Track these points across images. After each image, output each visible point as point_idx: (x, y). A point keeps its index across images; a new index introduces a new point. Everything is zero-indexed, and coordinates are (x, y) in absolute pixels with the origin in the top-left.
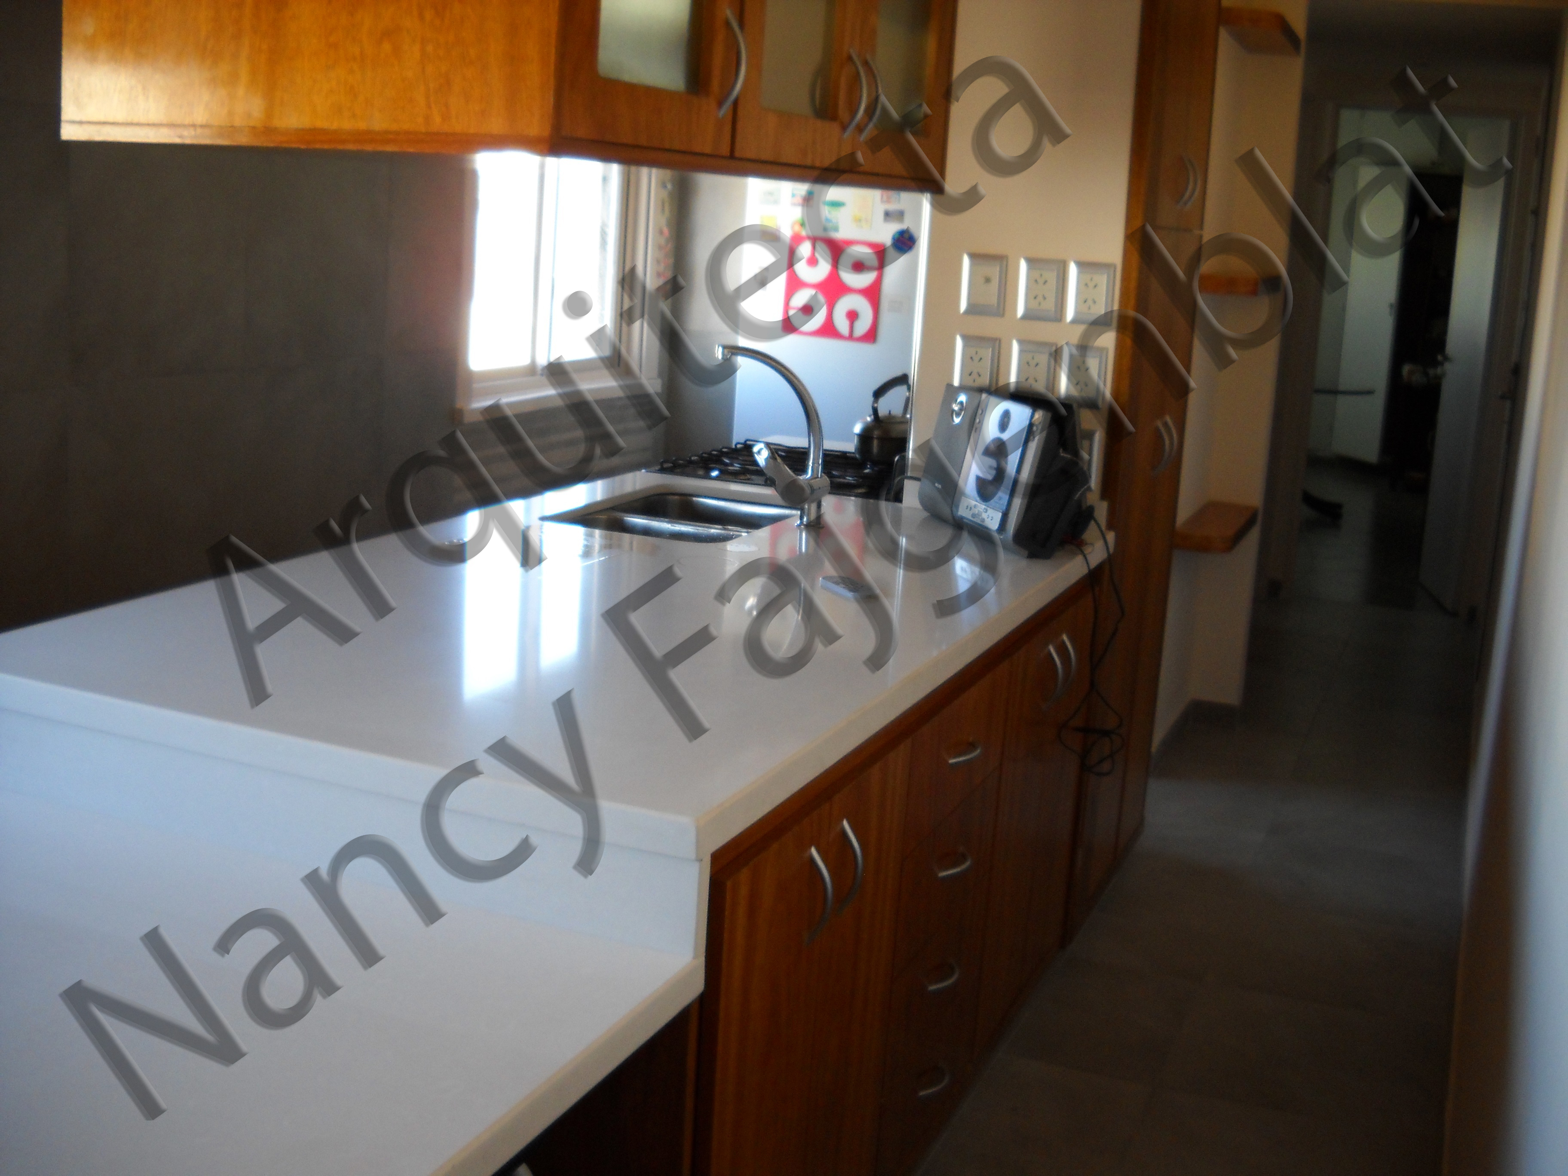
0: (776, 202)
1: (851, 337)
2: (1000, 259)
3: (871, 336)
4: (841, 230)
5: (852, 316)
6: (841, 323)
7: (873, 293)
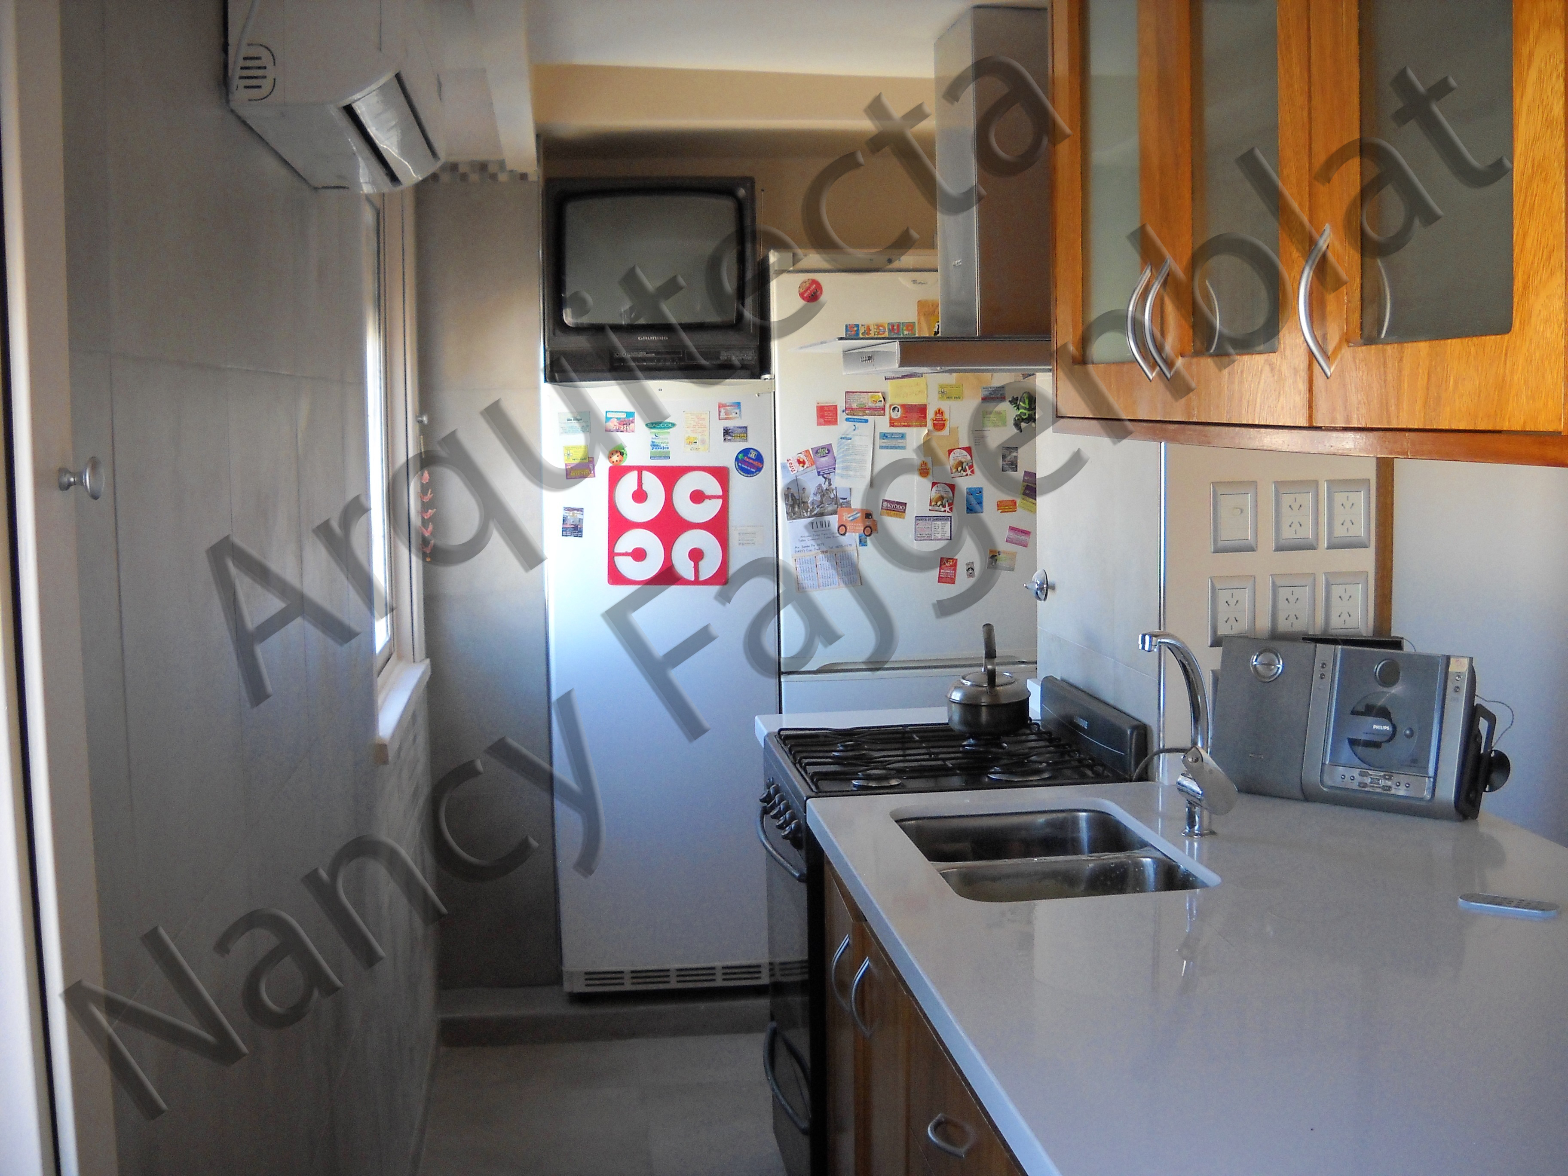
1: (697, 582)
3: (721, 577)
4: (671, 455)
5: (696, 555)
6: (684, 566)
7: (719, 527)
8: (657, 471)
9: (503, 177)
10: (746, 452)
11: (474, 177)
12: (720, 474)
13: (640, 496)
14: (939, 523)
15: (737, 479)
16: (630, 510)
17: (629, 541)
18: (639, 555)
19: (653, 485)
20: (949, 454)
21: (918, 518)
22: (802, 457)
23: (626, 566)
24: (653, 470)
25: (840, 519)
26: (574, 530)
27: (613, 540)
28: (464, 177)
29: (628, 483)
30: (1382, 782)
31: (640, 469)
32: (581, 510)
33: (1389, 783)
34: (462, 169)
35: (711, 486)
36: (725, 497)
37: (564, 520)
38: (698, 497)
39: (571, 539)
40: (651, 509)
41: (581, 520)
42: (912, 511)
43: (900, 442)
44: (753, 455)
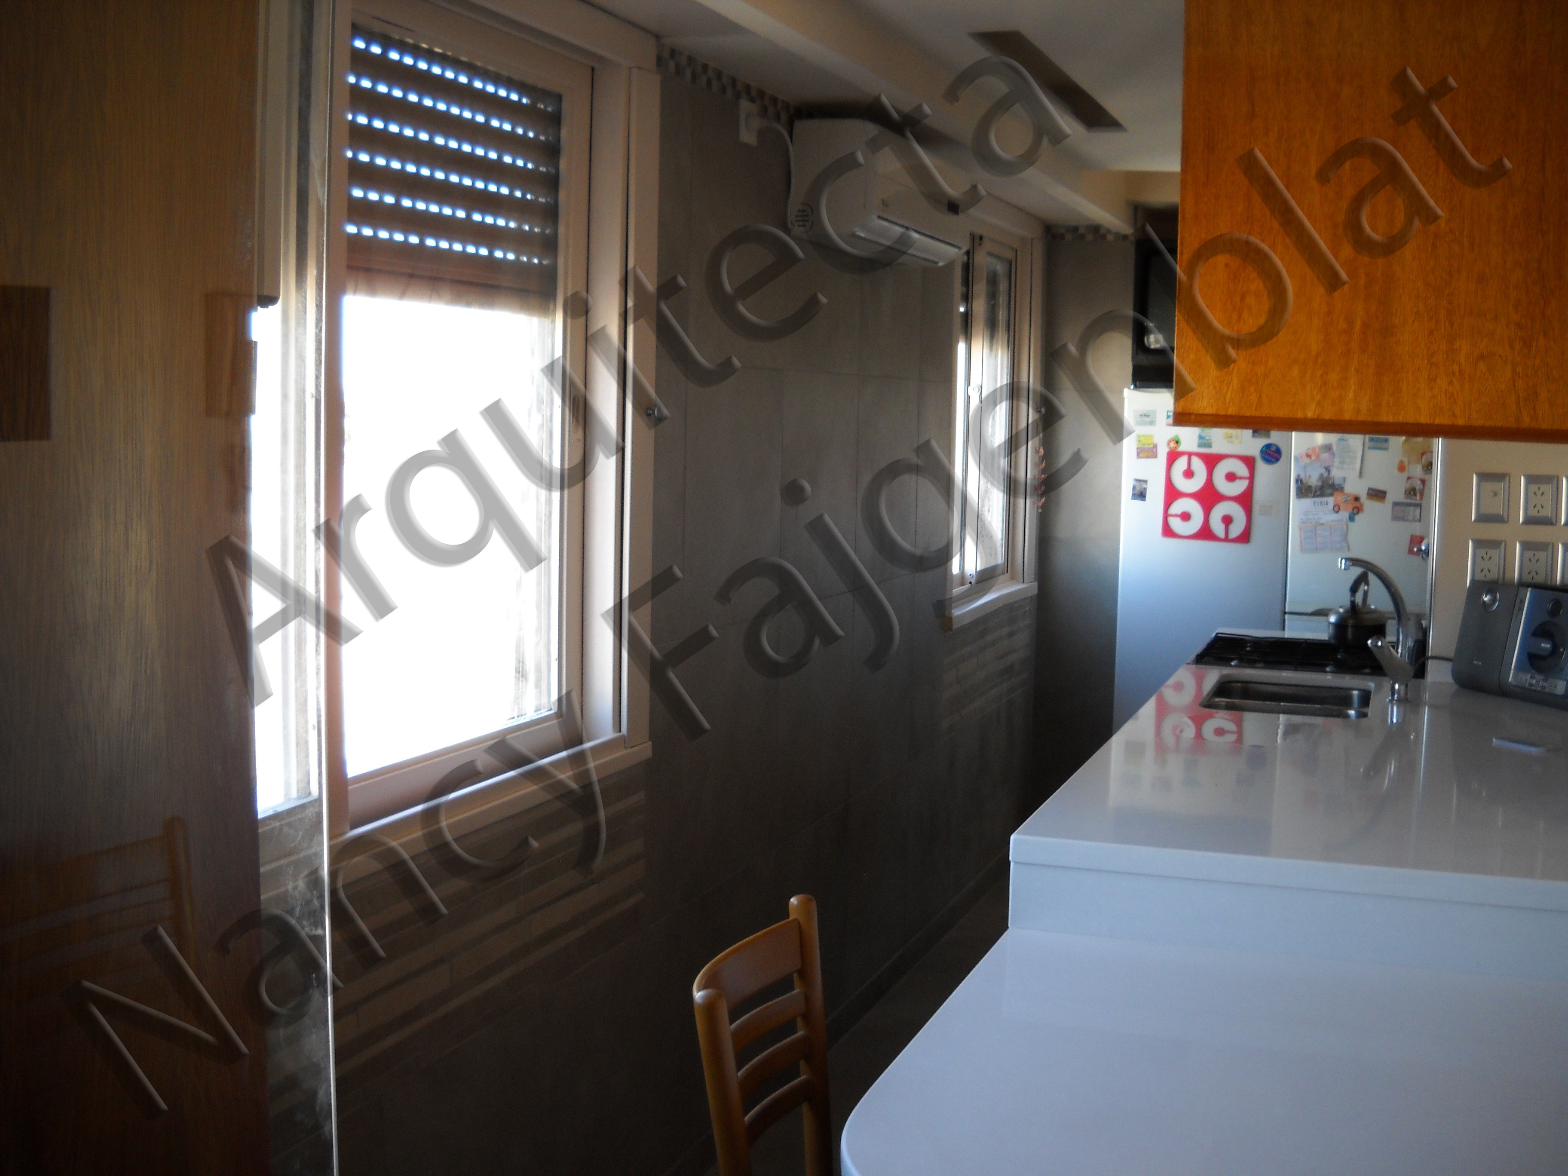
0: (1152, 423)
1: (1226, 539)
2: (1500, 477)
3: (1245, 537)
4: (1213, 445)
5: (1227, 520)
6: (1218, 527)
7: (1245, 500)
8: (1201, 456)
9: (1110, 238)
10: (1268, 446)
11: (1090, 237)
12: (1249, 462)
13: (1189, 474)
14: (1411, 508)
15: (1261, 467)
16: (1182, 484)
17: (1179, 506)
18: (1185, 517)
19: (1199, 466)
20: (1422, 457)
21: (1396, 504)
22: (1310, 452)
23: (1176, 524)
24: (1199, 455)
25: (1335, 500)
26: (1140, 495)
27: (1168, 504)
28: (1082, 237)
29: (1181, 464)
30: (1534, 682)
31: (1190, 455)
32: (1146, 481)
33: (1545, 684)
34: (1082, 231)
35: (1241, 469)
36: (1251, 478)
37: (1134, 488)
38: (1231, 477)
39: (1138, 503)
40: (1196, 484)
41: (1145, 489)
42: (1390, 498)
43: (1384, 445)
44: (1273, 449)
